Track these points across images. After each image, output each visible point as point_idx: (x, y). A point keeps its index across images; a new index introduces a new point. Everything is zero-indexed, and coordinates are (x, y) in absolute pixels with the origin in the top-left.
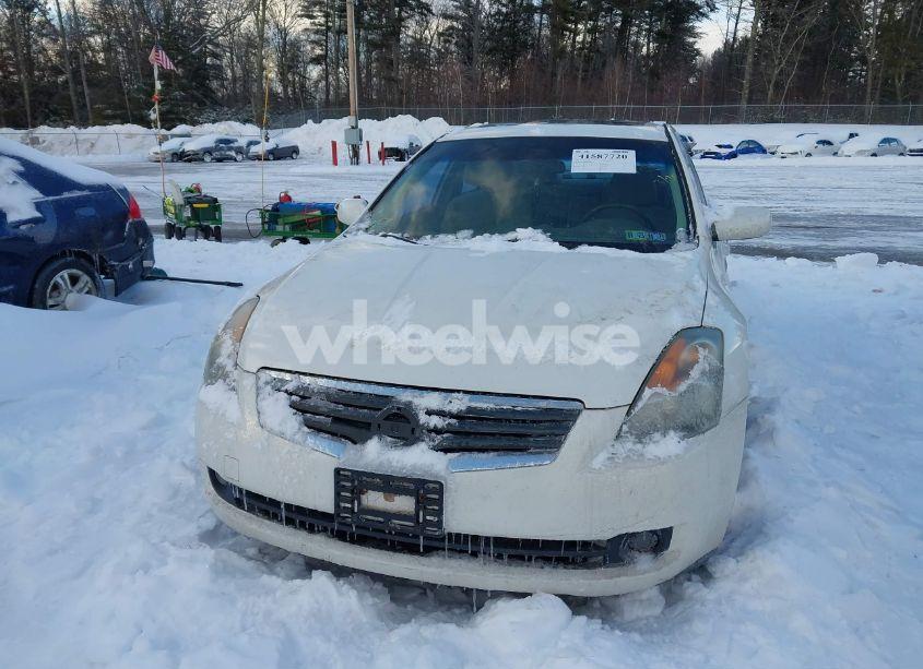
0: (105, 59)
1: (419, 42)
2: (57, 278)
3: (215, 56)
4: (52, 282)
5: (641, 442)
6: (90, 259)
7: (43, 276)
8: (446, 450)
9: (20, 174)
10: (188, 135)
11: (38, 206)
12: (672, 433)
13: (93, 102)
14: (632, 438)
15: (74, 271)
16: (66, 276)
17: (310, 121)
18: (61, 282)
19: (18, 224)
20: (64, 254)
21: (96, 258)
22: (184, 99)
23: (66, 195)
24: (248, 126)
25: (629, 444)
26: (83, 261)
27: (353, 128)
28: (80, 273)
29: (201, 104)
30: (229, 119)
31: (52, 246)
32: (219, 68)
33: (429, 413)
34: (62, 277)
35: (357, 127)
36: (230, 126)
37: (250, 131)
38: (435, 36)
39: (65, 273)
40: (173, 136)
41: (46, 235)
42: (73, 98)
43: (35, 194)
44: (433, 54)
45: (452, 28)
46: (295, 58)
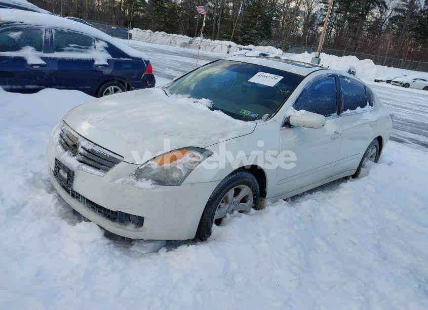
0: (233, 13)
1: (379, 21)
2: (109, 88)
3: (277, 16)
4: (106, 90)
5: (137, 180)
6: (123, 84)
7: (103, 86)
8: (80, 162)
9: (106, 48)
10: (250, 50)
11: (108, 61)
12: (150, 180)
13: (220, 30)
14: (135, 177)
15: (116, 87)
16: (113, 88)
17: (306, 52)
18: (110, 90)
19: (98, 66)
20: (113, 80)
21: (126, 84)
22: (256, 34)
23: (122, 59)
24: (279, 49)
25: (133, 179)
26: (121, 84)
27: (316, 57)
28: (119, 88)
29: (263, 37)
30: (272, 46)
31: (109, 76)
32: (278, 22)
33: (82, 147)
34: (111, 88)
35: (318, 57)
36: (270, 48)
37: (279, 52)
38: (388, 20)
39: (113, 87)
40: (244, 49)
41: (108, 72)
42: (214, 28)
43: (109, 56)
44: (384, 28)
45: (398, 16)
46: (313, 22)
